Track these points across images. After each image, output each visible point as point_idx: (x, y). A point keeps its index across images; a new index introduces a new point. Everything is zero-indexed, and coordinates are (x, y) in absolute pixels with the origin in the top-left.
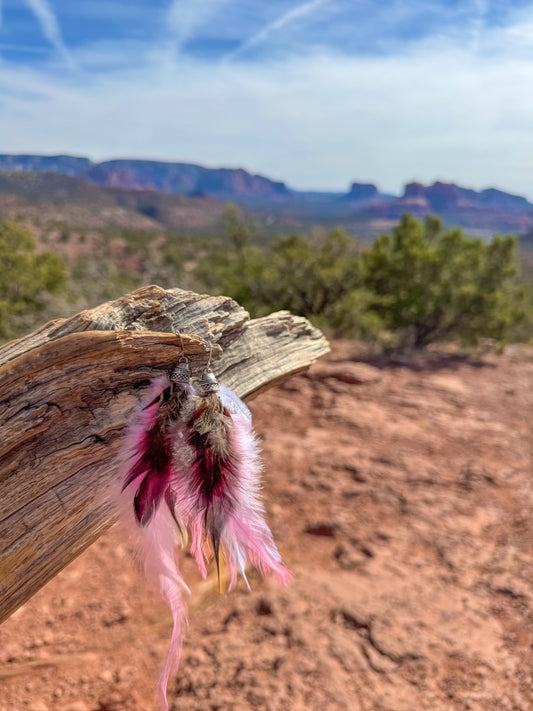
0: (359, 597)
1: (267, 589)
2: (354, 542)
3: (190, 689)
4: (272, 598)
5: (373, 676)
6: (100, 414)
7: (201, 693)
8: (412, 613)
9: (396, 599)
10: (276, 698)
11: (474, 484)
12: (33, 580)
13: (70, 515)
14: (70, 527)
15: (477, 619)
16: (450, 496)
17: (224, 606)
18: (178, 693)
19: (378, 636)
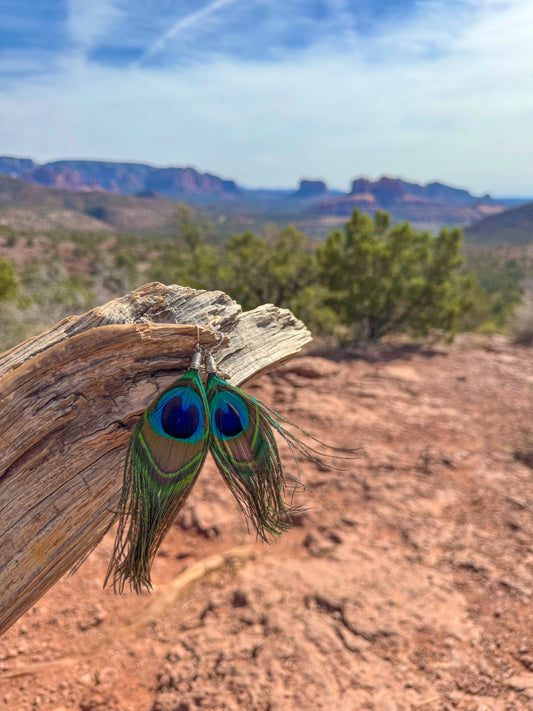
0: (331, 582)
1: (241, 582)
2: (322, 529)
3: (171, 684)
4: (247, 589)
5: (348, 656)
6: (121, 402)
7: (183, 687)
8: (382, 593)
9: (366, 581)
10: (257, 686)
11: (432, 467)
12: (63, 560)
13: (95, 497)
14: (95, 509)
15: (443, 594)
16: (410, 480)
17: (199, 601)
18: (160, 689)
19: (351, 617)
